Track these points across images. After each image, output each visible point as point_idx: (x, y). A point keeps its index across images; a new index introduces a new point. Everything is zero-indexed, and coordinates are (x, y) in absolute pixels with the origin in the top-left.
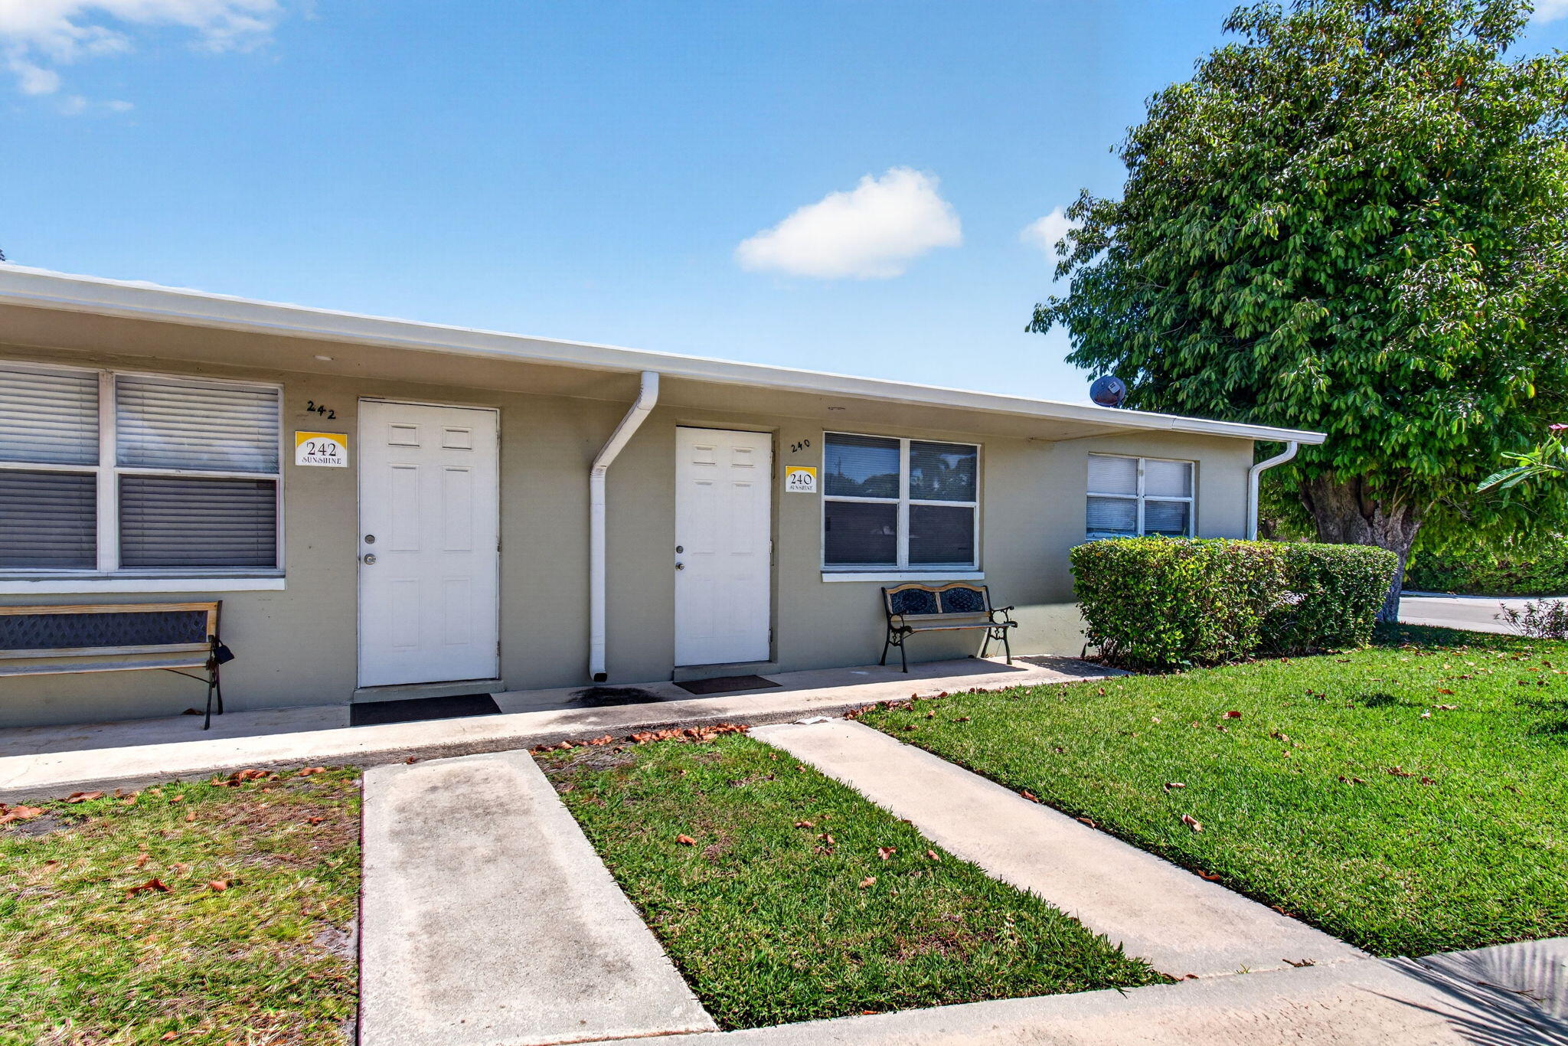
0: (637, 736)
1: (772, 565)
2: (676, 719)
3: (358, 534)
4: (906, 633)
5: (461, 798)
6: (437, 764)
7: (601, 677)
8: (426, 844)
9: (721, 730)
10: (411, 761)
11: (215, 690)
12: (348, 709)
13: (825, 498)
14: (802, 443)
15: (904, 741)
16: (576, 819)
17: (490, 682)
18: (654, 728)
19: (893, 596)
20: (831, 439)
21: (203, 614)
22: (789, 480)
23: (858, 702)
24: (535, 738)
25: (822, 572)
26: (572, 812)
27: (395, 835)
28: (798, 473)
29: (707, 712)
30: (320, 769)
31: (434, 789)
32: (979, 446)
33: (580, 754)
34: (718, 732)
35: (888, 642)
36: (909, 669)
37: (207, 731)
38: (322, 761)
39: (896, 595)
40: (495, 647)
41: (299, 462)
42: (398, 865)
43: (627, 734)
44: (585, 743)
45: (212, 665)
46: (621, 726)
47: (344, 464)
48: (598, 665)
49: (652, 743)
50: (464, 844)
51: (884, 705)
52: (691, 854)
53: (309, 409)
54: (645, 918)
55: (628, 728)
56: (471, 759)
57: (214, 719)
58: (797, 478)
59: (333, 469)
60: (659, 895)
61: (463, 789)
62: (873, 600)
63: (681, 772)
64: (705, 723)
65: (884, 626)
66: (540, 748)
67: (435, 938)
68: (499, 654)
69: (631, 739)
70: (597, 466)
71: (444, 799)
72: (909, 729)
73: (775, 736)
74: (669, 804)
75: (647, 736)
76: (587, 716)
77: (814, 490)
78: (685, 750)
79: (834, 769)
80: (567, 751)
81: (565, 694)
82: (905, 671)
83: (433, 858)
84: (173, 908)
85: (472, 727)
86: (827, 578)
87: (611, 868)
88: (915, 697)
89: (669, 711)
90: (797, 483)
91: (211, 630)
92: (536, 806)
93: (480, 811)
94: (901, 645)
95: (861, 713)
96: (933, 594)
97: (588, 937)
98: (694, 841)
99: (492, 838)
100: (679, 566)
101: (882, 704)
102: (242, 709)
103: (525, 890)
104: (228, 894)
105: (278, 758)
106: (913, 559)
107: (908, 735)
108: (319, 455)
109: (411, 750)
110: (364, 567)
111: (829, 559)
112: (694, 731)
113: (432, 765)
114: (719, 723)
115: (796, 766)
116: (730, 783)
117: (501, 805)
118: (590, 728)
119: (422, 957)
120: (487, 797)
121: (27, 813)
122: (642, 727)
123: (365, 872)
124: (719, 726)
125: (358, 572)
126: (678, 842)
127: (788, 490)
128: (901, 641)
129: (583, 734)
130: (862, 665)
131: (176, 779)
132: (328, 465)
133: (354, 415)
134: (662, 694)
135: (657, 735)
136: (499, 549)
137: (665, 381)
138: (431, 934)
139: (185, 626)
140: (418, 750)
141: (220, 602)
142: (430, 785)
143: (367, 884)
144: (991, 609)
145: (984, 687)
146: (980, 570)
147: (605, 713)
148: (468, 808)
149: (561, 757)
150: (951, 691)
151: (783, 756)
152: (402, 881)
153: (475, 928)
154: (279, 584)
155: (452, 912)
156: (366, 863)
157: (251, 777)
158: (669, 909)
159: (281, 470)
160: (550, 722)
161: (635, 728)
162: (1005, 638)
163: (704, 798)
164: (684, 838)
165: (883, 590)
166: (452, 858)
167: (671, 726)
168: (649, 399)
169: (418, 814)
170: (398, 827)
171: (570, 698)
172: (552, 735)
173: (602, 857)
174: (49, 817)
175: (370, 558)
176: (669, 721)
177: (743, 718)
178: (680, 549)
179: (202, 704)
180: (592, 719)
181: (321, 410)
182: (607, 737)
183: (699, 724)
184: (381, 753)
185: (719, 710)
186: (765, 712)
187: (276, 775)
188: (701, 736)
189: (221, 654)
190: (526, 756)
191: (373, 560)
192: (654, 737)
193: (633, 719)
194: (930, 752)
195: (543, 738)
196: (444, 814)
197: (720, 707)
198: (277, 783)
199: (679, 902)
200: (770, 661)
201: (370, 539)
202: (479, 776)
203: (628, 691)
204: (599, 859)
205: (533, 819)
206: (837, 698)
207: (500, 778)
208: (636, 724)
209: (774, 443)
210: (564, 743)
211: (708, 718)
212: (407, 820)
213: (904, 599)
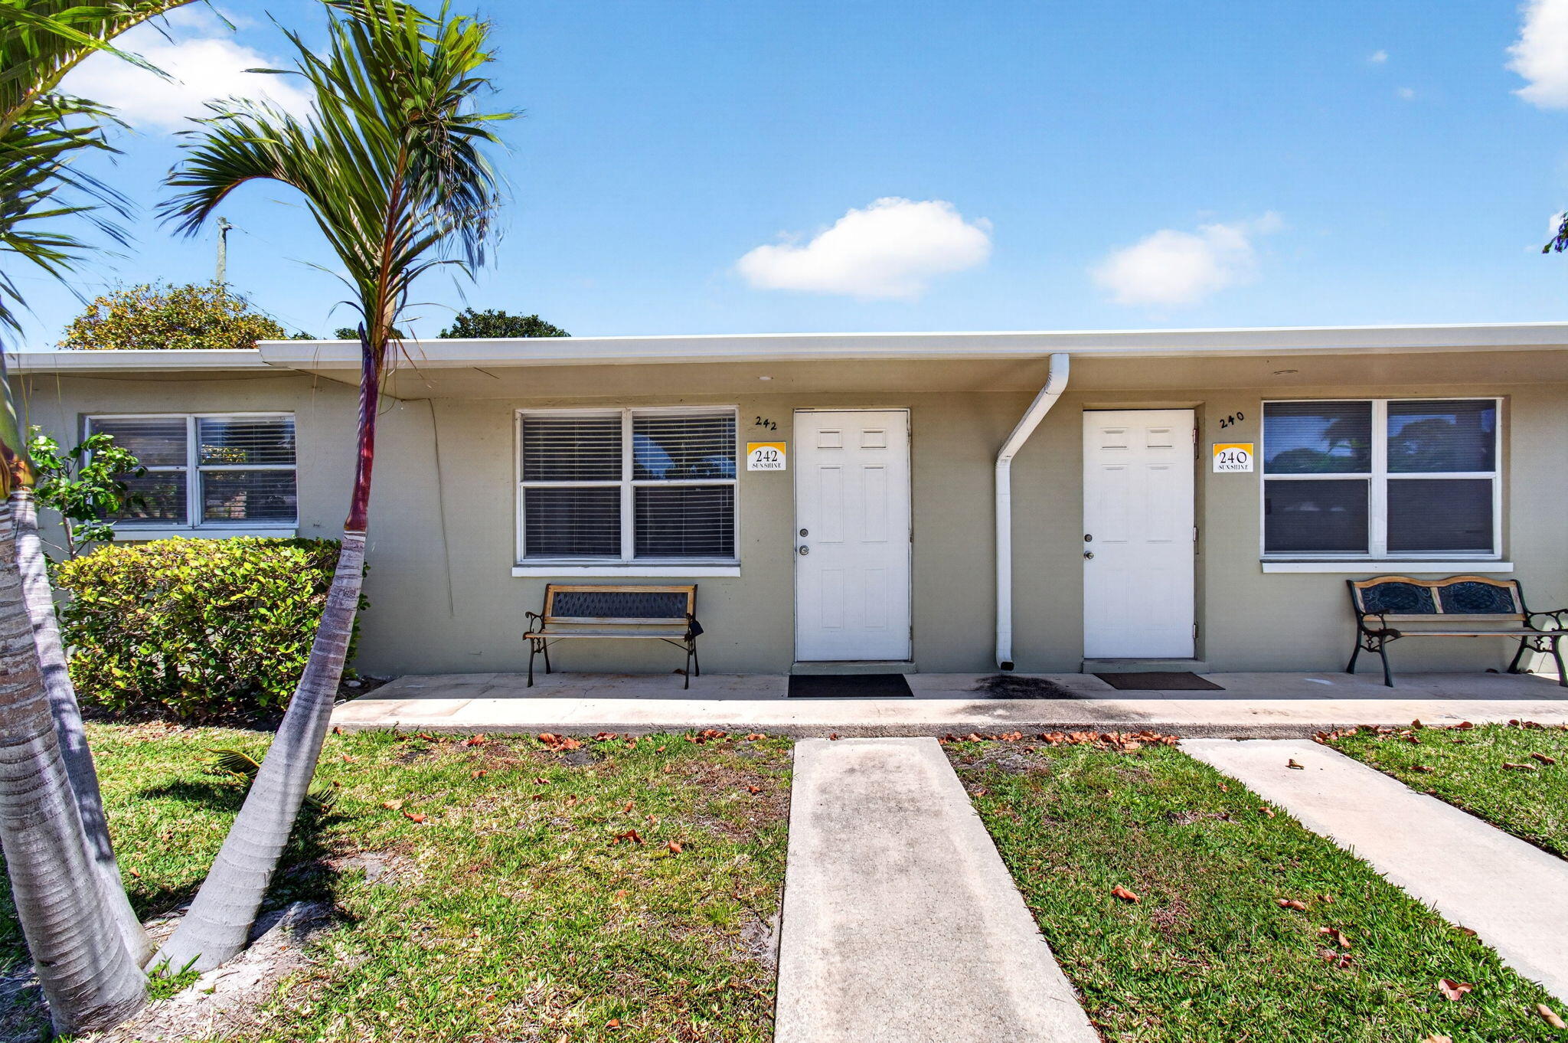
0: (1048, 736)
1: (1197, 553)
2: (1091, 722)
3: (794, 529)
4: (1389, 638)
5: (876, 785)
6: (856, 743)
7: (1007, 666)
8: (843, 836)
9: (1145, 738)
10: (834, 737)
11: (692, 657)
12: (787, 680)
13: (1264, 477)
14: (1234, 416)
15: (1414, 786)
16: (990, 833)
17: (903, 664)
18: (1068, 728)
19: (1364, 591)
20: (1272, 410)
21: (685, 595)
22: (1217, 459)
23: (1330, 723)
24: (944, 727)
25: (1262, 561)
26: (986, 823)
27: (817, 818)
28: (1228, 451)
29: (1126, 715)
30: (762, 736)
31: (852, 771)
32: (1499, 401)
33: (989, 748)
34: (1143, 741)
35: (1358, 646)
36: (1394, 680)
37: (686, 692)
38: (765, 729)
39: (1368, 589)
40: (908, 630)
41: (750, 468)
42: (817, 855)
43: (1037, 732)
44: (994, 737)
45: (690, 637)
46: (1031, 722)
47: (783, 467)
48: (1004, 653)
49: (1066, 746)
50: (878, 843)
51: (1369, 731)
52: (1134, 915)
53: (758, 424)
54: (1086, 1003)
55: (1037, 726)
56: (885, 742)
57: (692, 679)
58: (1227, 457)
59: (775, 472)
60: (1103, 977)
61: (877, 776)
62: (1335, 595)
63: (1106, 791)
64: (1126, 729)
65: (1351, 626)
66: (950, 738)
67: (848, 963)
68: (912, 637)
69: (1042, 738)
70: (1002, 457)
71: (860, 785)
72: (1419, 769)
73: (1219, 755)
74: (1097, 834)
75: (1060, 737)
76: (995, 708)
77: (1250, 469)
78: (1105, 760)
79: (1317, 820)
80: (977, 744)
81: (971, 681)
82: (1388, 683)
83: (849, 855)
84: (642, 860)
85: (887, 710)
86: (1268, 568)
87: (1036, 916)
88: (1417, 724)
89: (1083, 709)
90: (1229, 463)
91: (690, 611)
92: (947, 808)
93: (893, 804)
94: (1382, 652)
95: (1334, 737)
96: (1427, 590)
97: (1012, 1014)
98: (1137, 898)
99: (903, 842)
100: (1088, 555)
101: (1366, 728)
102: (713, 673)
103: (939, 920)
104: (683, 855)
105: (732, 722)
106: (1392, 545)
107: (1420, 778)
108: (764, 461)
109: (834, 728)
110: (800, 557)
111: (1269, 548)
112: (1113, 736)
113: (851, 744)
114: (1143, 730)
115: (1259, 809)
116: (1169, 817)
117: (913, 800)
118: (998, 722)
119: (834, 987)
120: (899, 788)
121: (573, 745)
122: (1054, 727)
123: (789, 858)
124: (1143, 733)
125: (794, 562)
126: (1115, 895)
127: (1216, 470)
128: (1381, 646)
129: (992, 727)
130: (1321, 671)
131: (662, 730)
132: (771, 469)
133: (790, 425)
134: (1073, 688)
135: (1071, 737)
136: (912, 540)
137: (1075, 361)
138: (845, 957)
139: (674, 604)
140: (840, 728)
141: (696, 586)
142: (849, 767)
143: (791, 872)
144: (1525, 611)
145: (1535, 720)
146: (1505, 559)
147: (1013, 707)
148: (882, 798)
149: (970, 751)
150: (1477, 720)
151: (1235, 788)
152: (820, 877)
153: (888, 962)
154: (735, 572)
155: (865, 931)
156: (791, 848)
157: (712, 736)
158: (1117, 1002)
159: (737, 476)
160: (959, 711)
161: (1046, 726)
162: (1555, 651)
163: (1138, 832)
164: (1125, 891)
165: (1350, 584)
166: (867, 858)
167: (1087, 728)
168: (1058, 384)
169: (837, 798)
170: (820, 810)
171: (977, 685)
172: (961, 726)
173: (1023, 892)
174: (584, 749)
175: (804, 550)
176: (1084, 722)
177: (1171, 727)
178: (1088, 538)
179: (683, 667)
180: (1000, 712)
181: (766, 423)
182: (1016, 734)
183: (1119, 729)
184: (809, 727)
185: (1140, 715)
186: (1199, 722)
187: (728, 737)
188: (1122, 744)
189: (695, 629)
190: (935, 745)
191: (807, 551)
192: (1067, 739)
193: (1043, 716)
194: (1464, 810)
195: (953, 728)
196: (859, 802)
197: (1141, 711)
198: (730, 746)
199: (1128, 994)
200: (1195, 659)
201: (804, 532)
202: (892, 763)
203: (1036, 682)
204: (1019, 896)
205: (945, 825)
206: (1296, 714)
207: (912, 767)
208: (1047, 722)
209: (1197, 420)
210: (973, 735)
211: (1129, 723)
212: (828, 803)
213: (1382, 594)
